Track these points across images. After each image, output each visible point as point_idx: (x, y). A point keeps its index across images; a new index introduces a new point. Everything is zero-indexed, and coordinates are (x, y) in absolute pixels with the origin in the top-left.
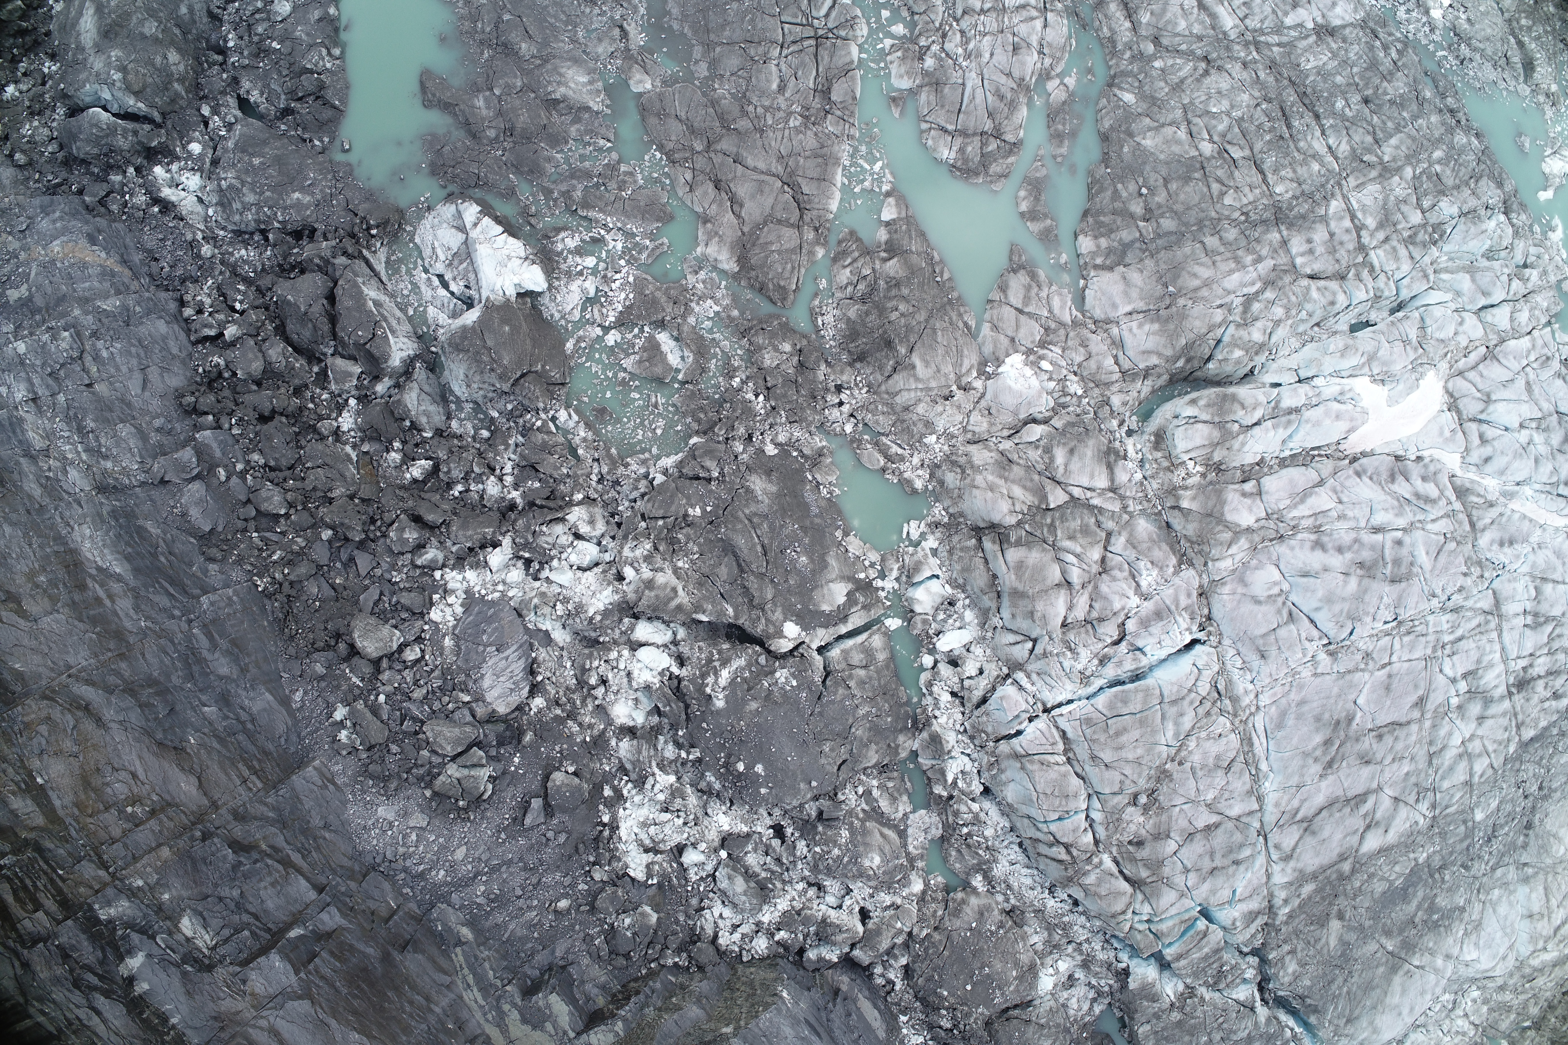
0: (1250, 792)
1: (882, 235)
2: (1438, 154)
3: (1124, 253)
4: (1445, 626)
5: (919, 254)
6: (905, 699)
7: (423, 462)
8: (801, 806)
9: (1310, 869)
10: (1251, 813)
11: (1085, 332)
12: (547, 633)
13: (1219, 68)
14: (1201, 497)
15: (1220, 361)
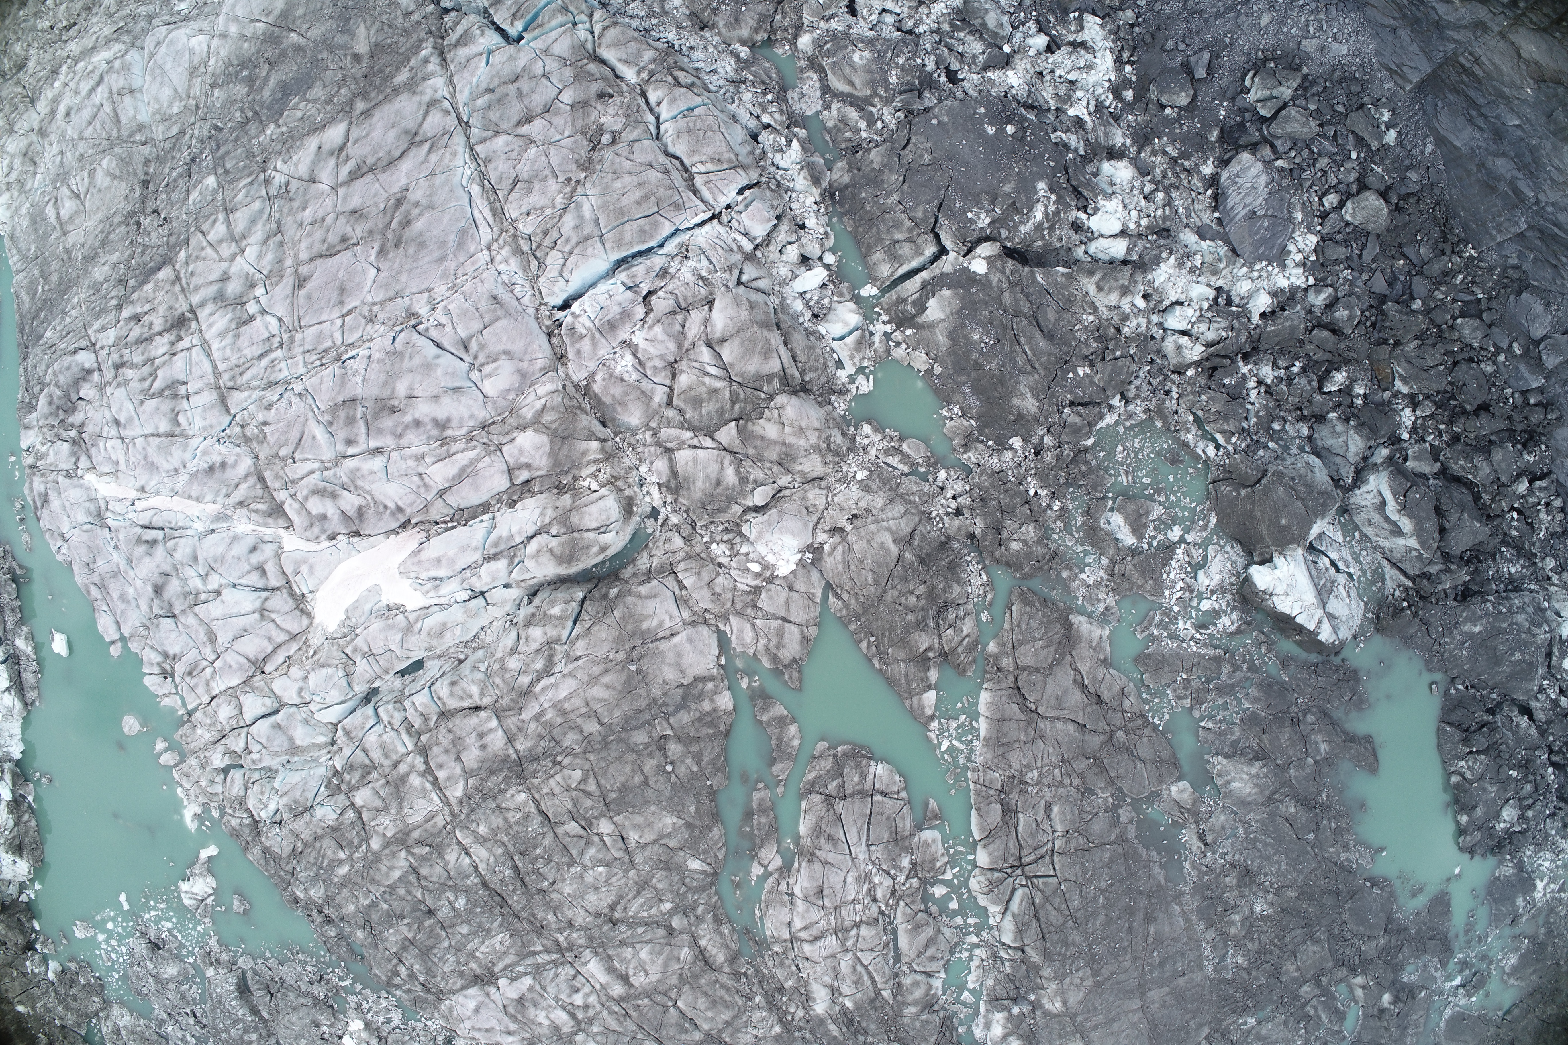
0: (487, 161)
1: (933, 675)
2: (343, 870)
3: (684, 698)
4: (283, 365)
5: (897, 661)
6: (845, 219)
7: (1333, 389)
8: (940, 101)
9: (404, 96)
10: (483, 141)
11: (716, 610)
12: (1202, 237)
13: (598, 915)
14: (575, 456)
15: (573, 600)
